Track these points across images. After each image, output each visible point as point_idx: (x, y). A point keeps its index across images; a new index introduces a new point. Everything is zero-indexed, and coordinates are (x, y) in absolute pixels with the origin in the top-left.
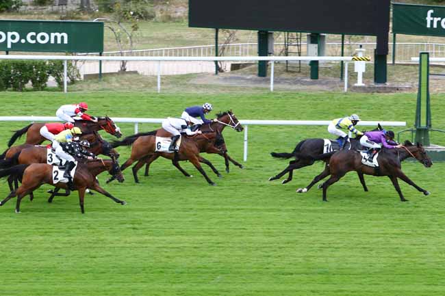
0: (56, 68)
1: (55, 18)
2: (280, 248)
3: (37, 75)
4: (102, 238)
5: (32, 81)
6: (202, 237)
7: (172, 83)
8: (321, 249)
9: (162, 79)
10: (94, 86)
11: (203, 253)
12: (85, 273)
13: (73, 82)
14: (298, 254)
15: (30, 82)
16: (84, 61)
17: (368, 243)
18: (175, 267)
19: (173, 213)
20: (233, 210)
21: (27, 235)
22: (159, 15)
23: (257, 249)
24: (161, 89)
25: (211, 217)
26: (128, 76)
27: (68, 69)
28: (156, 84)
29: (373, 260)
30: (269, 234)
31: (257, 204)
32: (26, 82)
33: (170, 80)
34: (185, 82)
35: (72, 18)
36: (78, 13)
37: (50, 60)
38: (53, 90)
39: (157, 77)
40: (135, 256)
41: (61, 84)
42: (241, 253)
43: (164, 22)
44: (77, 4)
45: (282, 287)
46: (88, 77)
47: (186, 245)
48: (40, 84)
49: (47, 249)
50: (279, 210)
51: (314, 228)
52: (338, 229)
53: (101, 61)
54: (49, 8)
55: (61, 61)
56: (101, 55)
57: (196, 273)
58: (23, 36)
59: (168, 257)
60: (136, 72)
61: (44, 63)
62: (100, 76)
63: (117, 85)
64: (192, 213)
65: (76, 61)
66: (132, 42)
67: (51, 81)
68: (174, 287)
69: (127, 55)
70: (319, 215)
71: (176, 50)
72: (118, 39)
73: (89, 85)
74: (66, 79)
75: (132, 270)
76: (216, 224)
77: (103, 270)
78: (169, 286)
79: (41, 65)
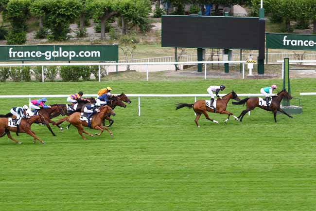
0: (95, 69)
1: (88, 44)
2: (218, 160)
3: (85, 73)
4: (126, 156)
5: (83, 77)
6: (177, 155)
7: (154, 76)
8: (239, 160)
9: (149, 74)
10: (114, 78)
11: (178, 163)
12: (120, 174)
13: (103, 76)
14: (227, 163)
15: (81, 77)
16: (109, 66)
17: (263, 156)
18: (164, 170)
19: (161, 143)
20: (192, 141)
21: (88, 155)
22: (141, 41)
23: (207, 161)
24: (149, 79)
25: (181, 145)
26: (131, 72)
27: (101, 70)
28: (146, 76)
29: (266, 165)
30: (212, 153)
31: (204, 138)
32: (80, 77)
33: (153, 74)
34: (160, 75)
35: (97, 44)
36: (100, 41)
37: (91, 66)
38: (93, 80)
39: (146, 73)
40: (144, 165)
41: (97, 77)
42: (198, 163)
43: (144, 44)
44: (99, 37)
45: (221, 180)
46: (111, 73)
47: (170, 159)
48: (86, 78)
49: (98, 163)
50: (216, 140)
51: (235, 149)
52: (247, 150)
53: (117, 66)
54: (85, 39)
55: (97, 66)
56: (117, 62)
57: (176, 173)
58: (77, 53)
59: (161, 165)
60: (135, 71)
61: (89, 67)
62: (117, 73)
63: (126, 77)
64: (171, 142)
65: (104, 65)
66: (132, 56)
67: (92, 76)
68: (166, 181)
69: (130, 62)
70: (236, 142)
71: (152, 59)
72: (125, 53)
73: (111, 78)
74: (100, 75)
75: (143, 173)
76: (184, 148)
77: (128, 172)
78: (163, 180)
79: (87, 68)
